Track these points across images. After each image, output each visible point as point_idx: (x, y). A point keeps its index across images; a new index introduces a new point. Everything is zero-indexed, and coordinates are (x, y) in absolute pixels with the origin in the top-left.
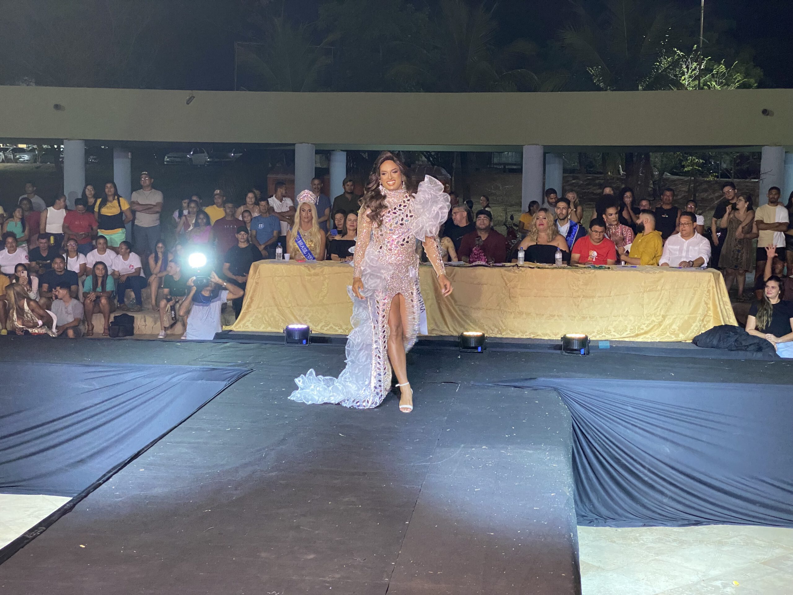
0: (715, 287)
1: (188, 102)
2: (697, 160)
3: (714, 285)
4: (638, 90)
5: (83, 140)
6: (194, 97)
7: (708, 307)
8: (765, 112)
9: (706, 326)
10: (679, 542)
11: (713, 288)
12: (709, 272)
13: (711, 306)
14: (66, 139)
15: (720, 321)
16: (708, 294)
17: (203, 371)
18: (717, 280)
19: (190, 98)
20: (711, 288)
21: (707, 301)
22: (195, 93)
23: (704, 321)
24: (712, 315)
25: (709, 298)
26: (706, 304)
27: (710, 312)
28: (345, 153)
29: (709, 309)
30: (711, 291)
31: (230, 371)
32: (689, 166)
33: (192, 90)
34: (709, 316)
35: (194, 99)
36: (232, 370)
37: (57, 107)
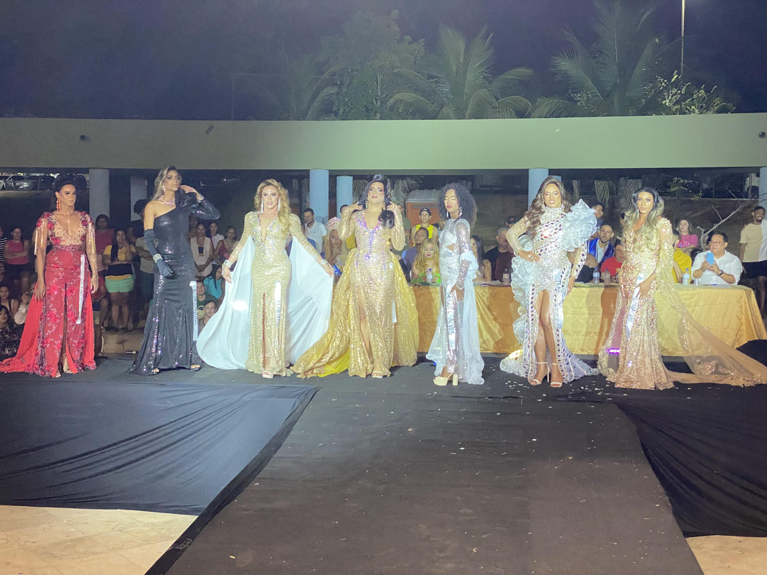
0: (747, 303)
1: (208, 132)
2: (682, 181)
3: (747, 301)
5: (107, 169)
7: (741, 322)
8: (763, 135)
9: (740, 340)
11: (745, 303)
12: (742, 289)
13: (743, 321)
14: (91, 168)
15: (754, 335)
16: (740, 310)
17: (273, 389)
18: (749, 296)
19: (209, 129)
20: (743, 304)
21: (740, 317)
22: (214, 123)
23: (738, 335)
24: (744, 329)
25: (742, 313)
26: (739, 319)
27: (742, 327)
29: (741, 324)
30: (744, 307)
31: (297, 389)
32: (675, 186)
33: (211, 120)
34: (741, 330)
35: (214, 129)
36: (299, 388)
37: (83, 137)
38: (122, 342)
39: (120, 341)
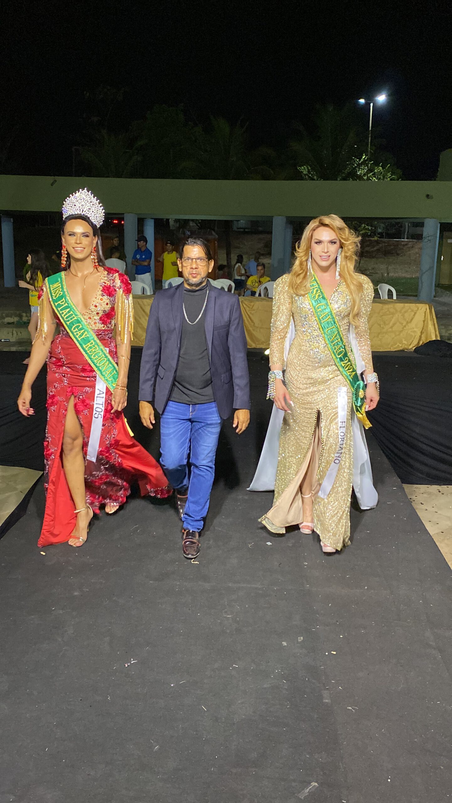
2: (367, 227)
4: (337, 180)
6: (56, 181)
8: (428, 196)
9: (423, 340)
10: (429, 494)
15: (431, 337)
18: (430, 310)
19: (53, 182)
22: (56, 177)
28: (153, 221)
32: (362, 230)
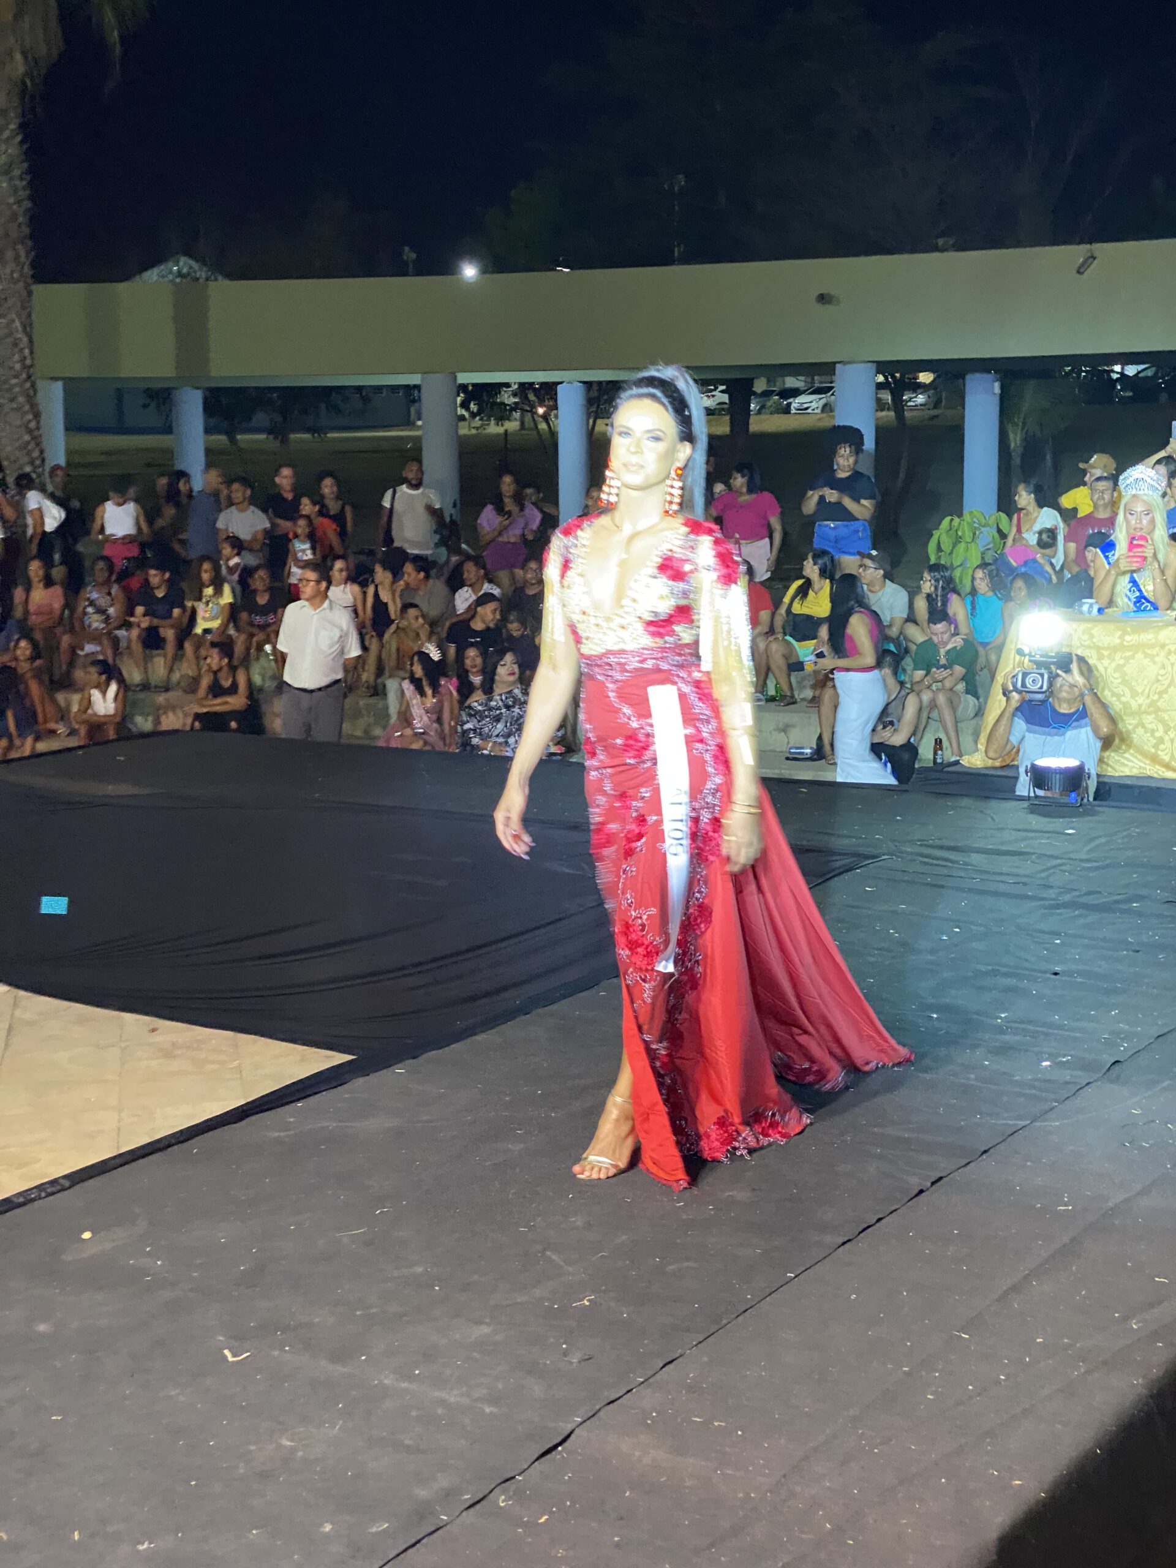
1: (1082, 270)
5: (874, 362)
14: (839, 362)
19: (1086, 261)
22: (1098, 248)
33: (1090, 242)
35: (1096, 262)
37: (823, 298)
38: (785, 729)
39: (781, 726)
